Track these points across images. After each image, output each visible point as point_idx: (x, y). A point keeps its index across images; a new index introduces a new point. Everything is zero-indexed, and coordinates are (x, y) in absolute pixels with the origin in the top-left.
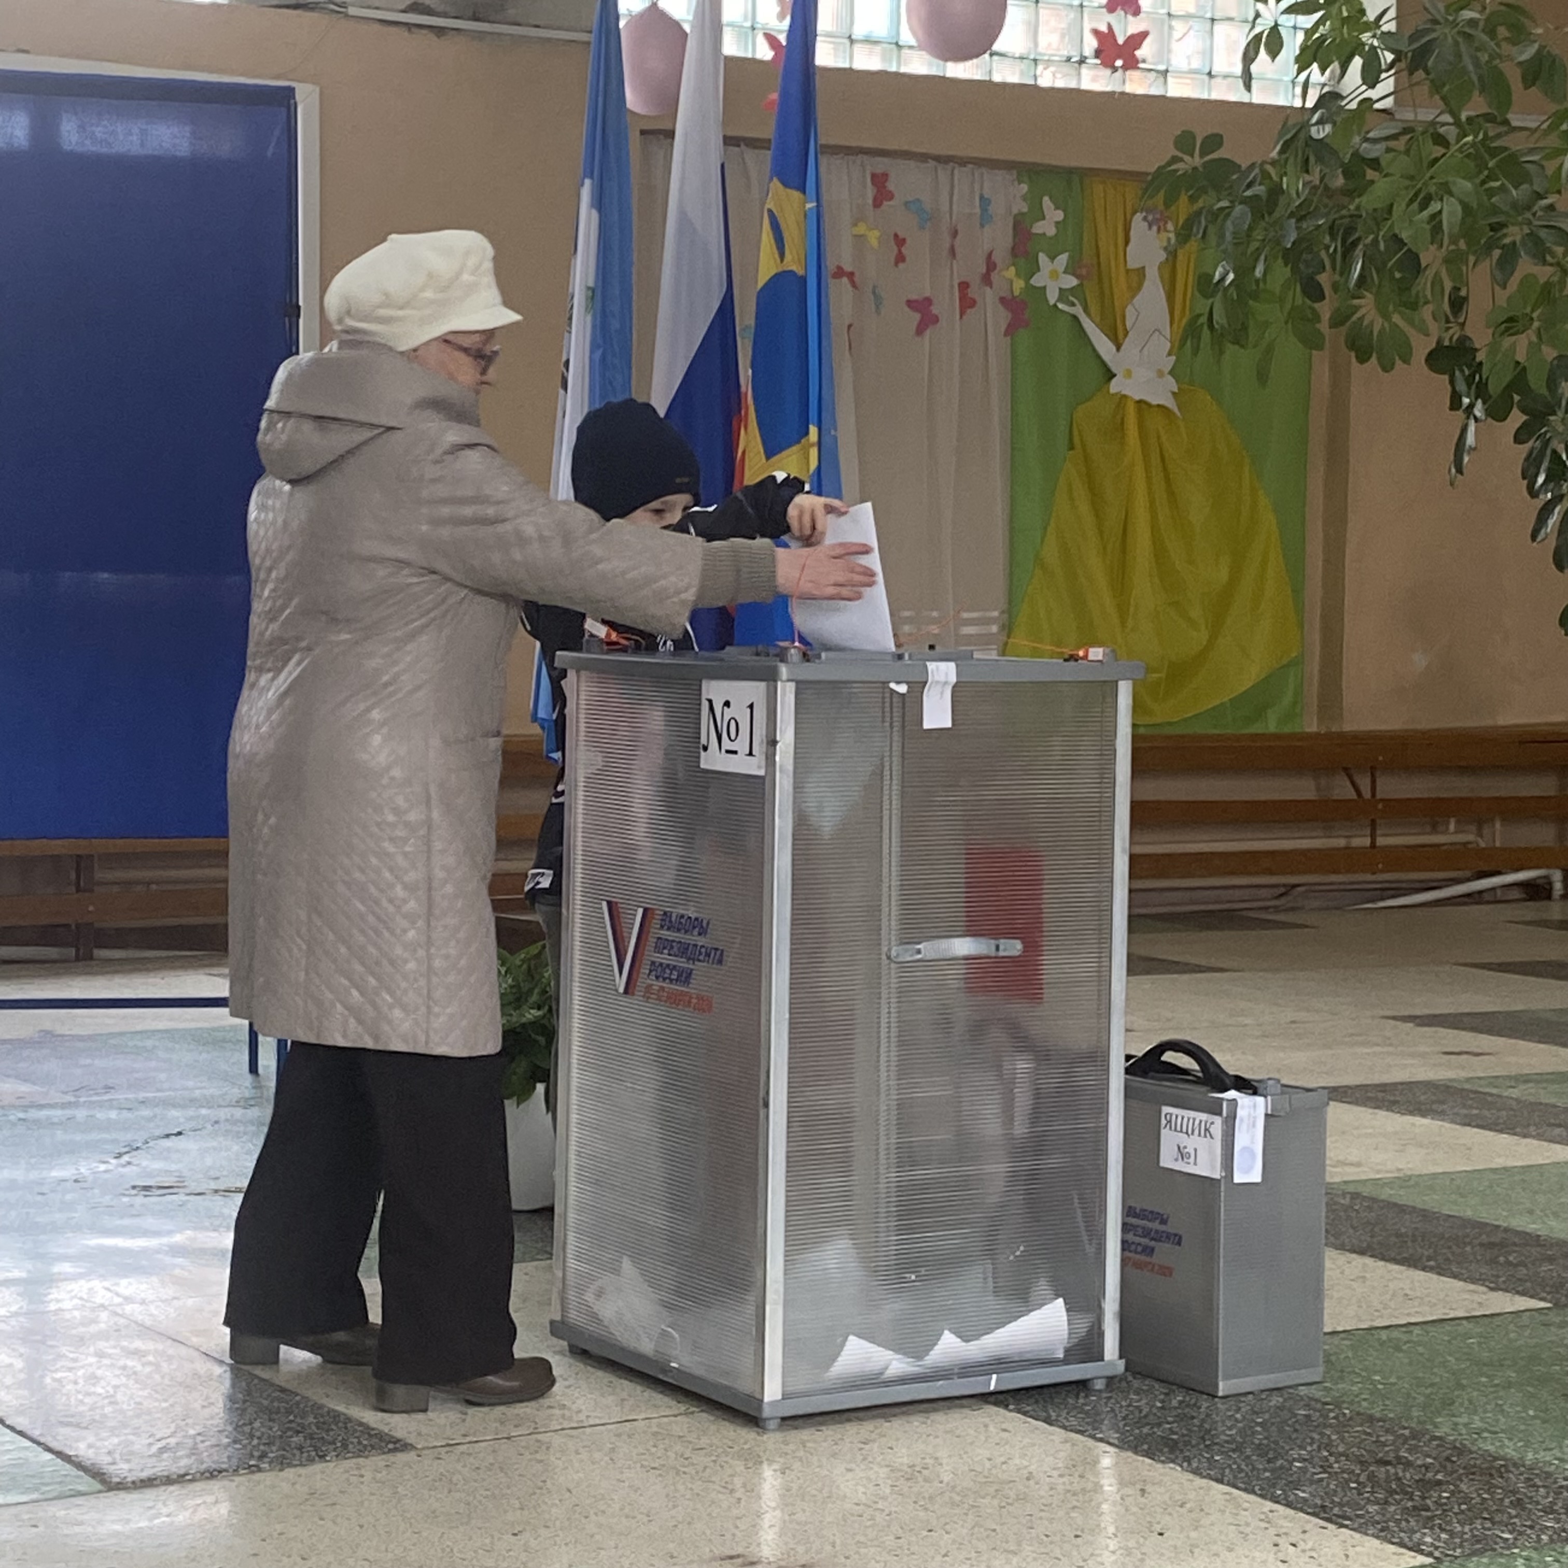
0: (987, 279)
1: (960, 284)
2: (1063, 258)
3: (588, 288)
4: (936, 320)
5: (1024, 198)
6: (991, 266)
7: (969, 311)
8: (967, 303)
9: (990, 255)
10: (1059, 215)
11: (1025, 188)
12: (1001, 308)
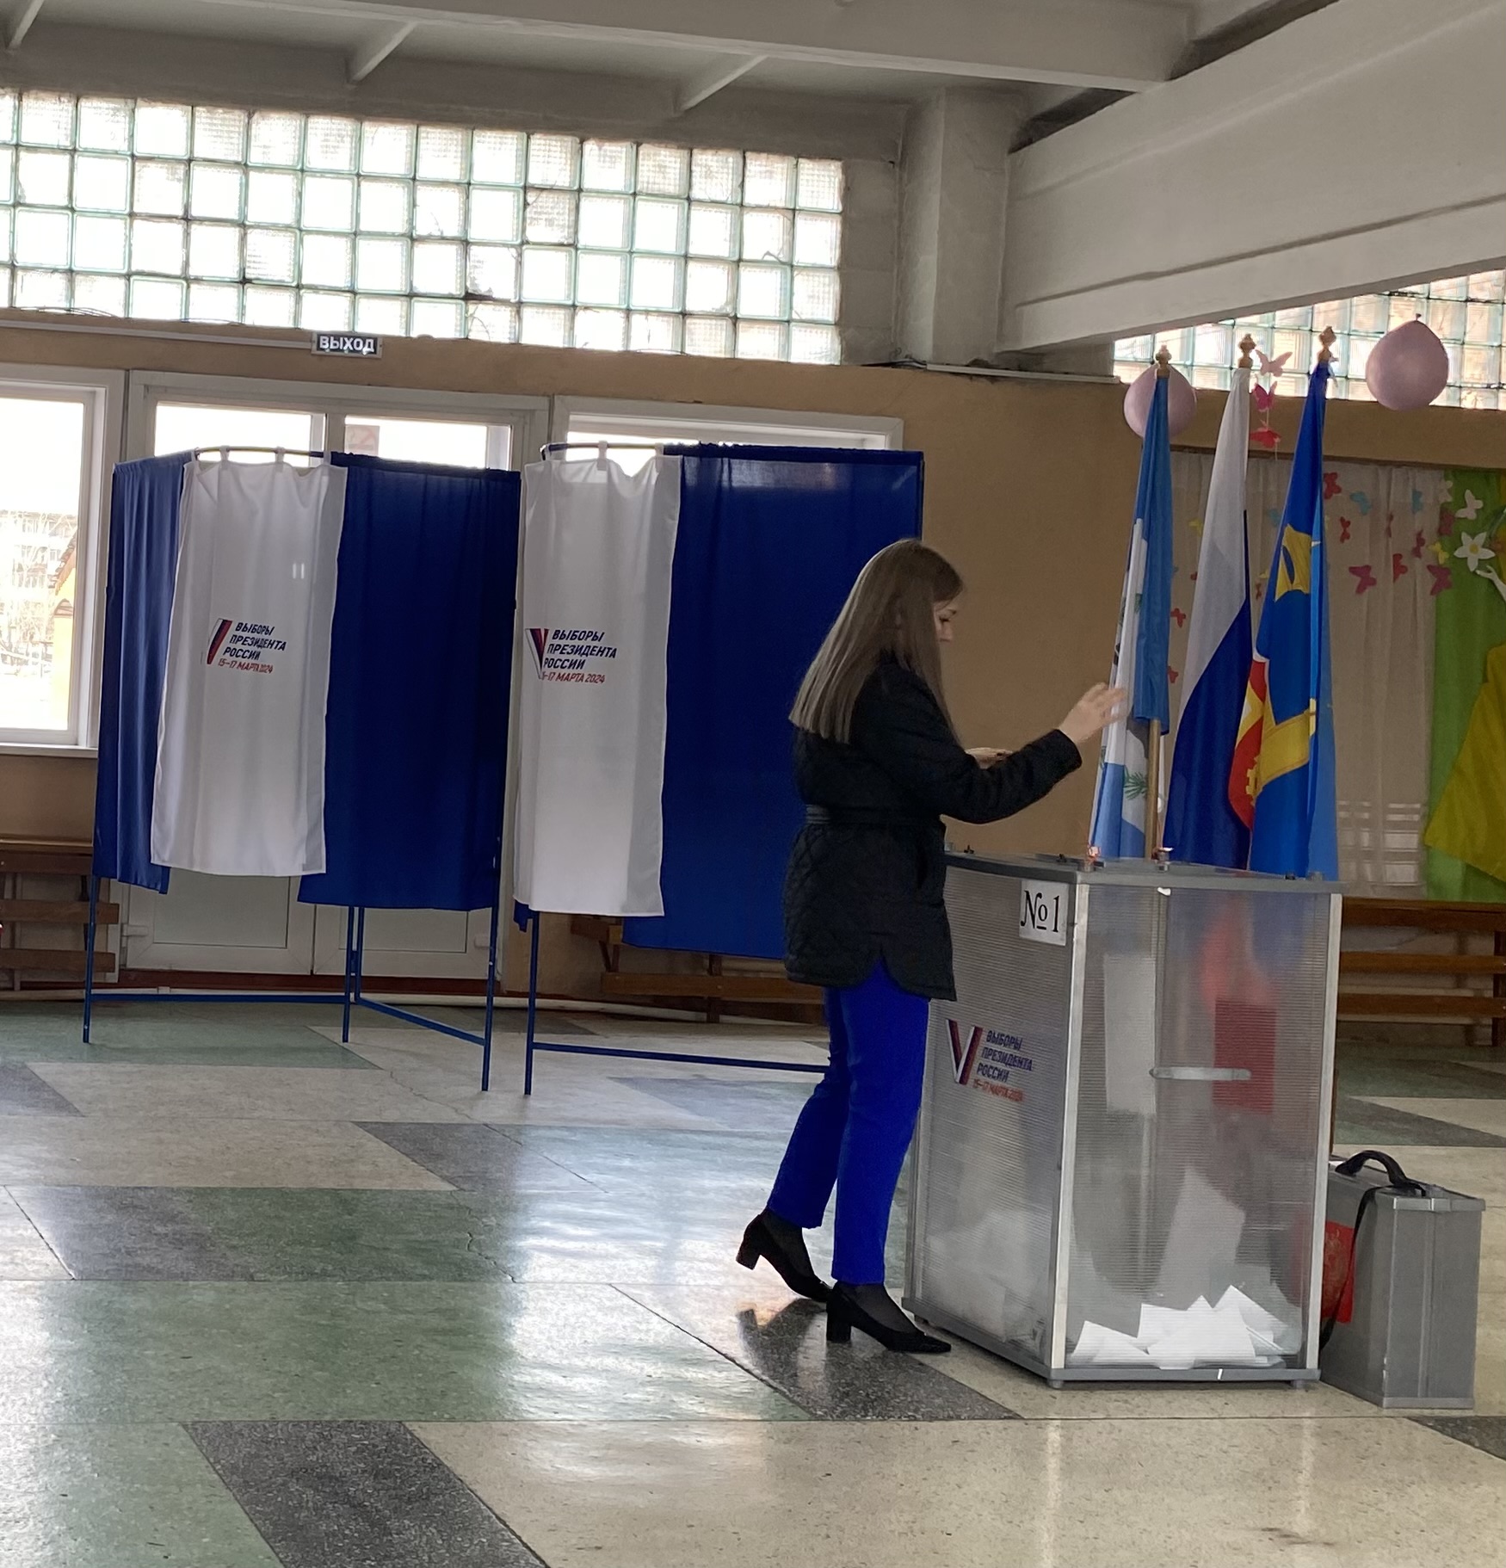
0: (1416, 552)
1: (1394, 556)
2: (1482, 537)
3: (1137, 595)
4: (1373, 582)
5: (1449, 491)
6: (1420, 541)
7: (1401, 575)
8: (1399, 569)
9: (1419, 534)
10: (1480, 504)
11: (1450, 484)
12: (1428, 574)
